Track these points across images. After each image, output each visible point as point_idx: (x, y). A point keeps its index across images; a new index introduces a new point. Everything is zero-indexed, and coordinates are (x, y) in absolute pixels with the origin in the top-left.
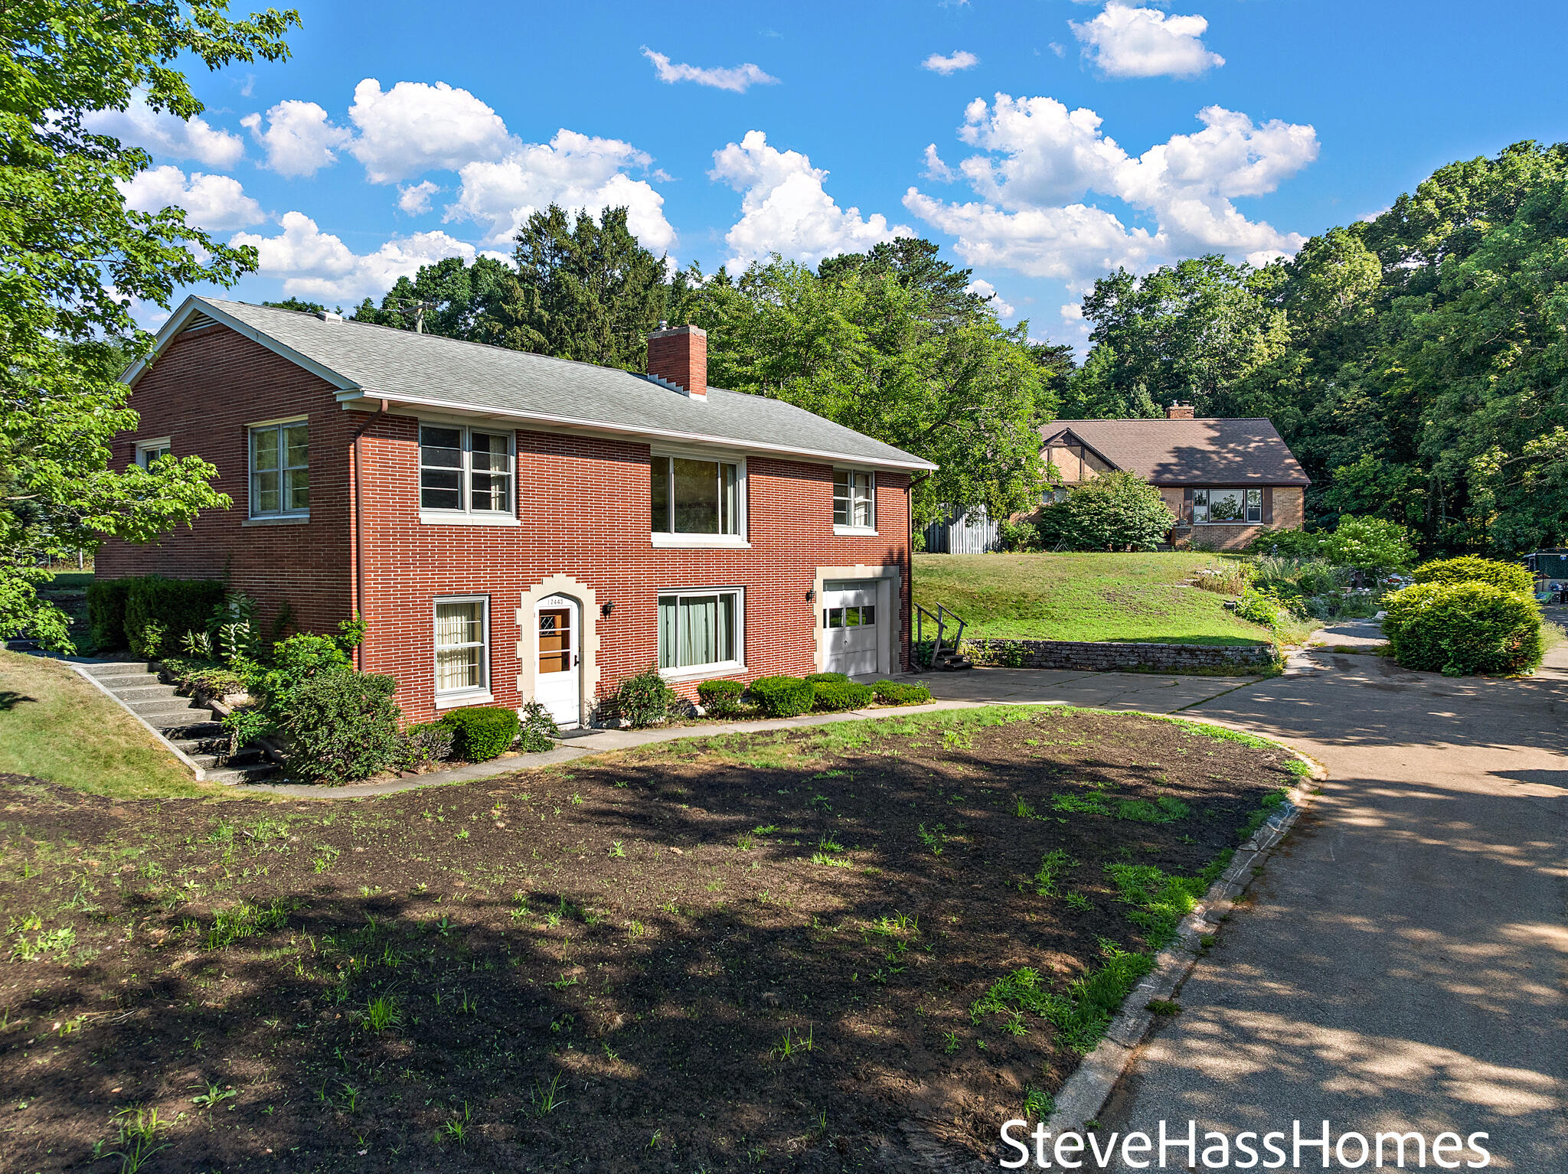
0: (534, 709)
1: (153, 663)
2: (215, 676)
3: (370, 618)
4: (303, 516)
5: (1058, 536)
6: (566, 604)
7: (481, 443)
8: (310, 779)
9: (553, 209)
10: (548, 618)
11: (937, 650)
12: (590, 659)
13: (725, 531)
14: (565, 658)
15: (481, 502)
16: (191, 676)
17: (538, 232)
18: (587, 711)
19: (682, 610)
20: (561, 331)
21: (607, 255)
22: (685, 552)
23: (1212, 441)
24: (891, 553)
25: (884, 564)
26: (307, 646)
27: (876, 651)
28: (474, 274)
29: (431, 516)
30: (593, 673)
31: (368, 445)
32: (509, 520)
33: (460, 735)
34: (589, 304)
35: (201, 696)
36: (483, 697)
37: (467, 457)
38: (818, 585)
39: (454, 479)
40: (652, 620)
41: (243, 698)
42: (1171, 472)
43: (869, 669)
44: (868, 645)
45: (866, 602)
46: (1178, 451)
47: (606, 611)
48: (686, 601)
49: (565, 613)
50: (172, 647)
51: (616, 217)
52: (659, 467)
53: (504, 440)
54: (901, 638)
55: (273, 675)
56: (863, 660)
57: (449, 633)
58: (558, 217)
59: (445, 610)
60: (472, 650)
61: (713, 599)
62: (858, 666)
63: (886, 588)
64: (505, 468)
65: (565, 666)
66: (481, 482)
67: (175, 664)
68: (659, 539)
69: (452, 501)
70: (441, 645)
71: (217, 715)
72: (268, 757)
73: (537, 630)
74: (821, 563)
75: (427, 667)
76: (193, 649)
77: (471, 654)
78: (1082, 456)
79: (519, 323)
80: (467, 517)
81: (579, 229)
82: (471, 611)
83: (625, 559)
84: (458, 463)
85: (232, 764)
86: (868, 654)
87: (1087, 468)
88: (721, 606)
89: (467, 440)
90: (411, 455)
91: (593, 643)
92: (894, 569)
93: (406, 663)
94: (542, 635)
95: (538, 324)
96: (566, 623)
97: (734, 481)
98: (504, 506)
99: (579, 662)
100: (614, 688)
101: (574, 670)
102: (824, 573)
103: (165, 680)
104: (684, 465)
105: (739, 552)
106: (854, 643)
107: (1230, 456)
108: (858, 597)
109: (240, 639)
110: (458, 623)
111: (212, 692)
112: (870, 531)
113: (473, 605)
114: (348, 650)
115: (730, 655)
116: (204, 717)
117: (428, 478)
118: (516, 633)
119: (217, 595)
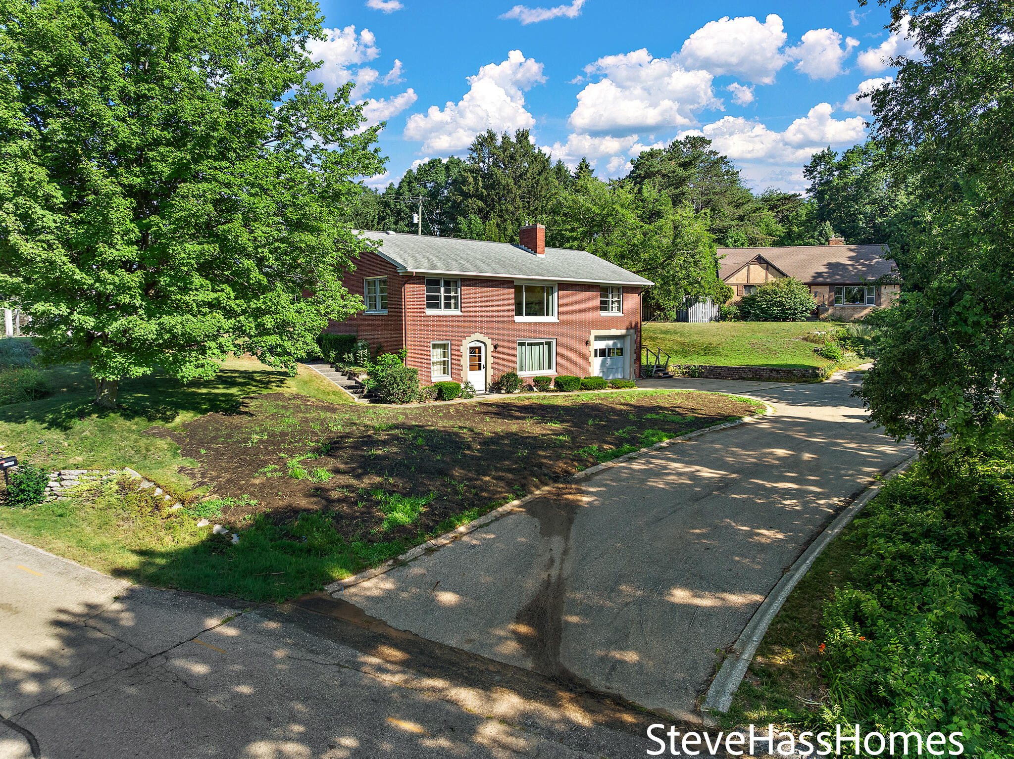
0: (467, 383)
1: (332, 365)
2: (356, 369)
3: (409, 348)
4: (385, 312)
5: (749, 313)
6: (480, 344)
7: (447, 284)
8: (391, 402)
9: (489, 132)
10: (473, 350)
11: (655, 369)
12: (489, 366)
13: (548, 315)
14: (480, 365)
15: (448, 306)
16: (347, 369)
17: (481, 145)
18: (488, 386)
19: (528, 348)
20: (493, 200)
21: (518, 157)
22: (529, 324)
23: (851, 258)
24: (631, 324)
25: (627, 329)
26: (388, 357)
27: (624, 368)
28: (447, 168)
29: (430, 312)
30: (490, 372)
31: (409, 287)
32: (458, 312)
33: (440, 390)
34: (508, 185)
35: (351, 376)
36: (448, 379)
37: (443, 289)
38: (592, 338)
39: (438, 298)
40: (515, 352)
41: (365, 377)
42: (822, 277)
43: (620, 376)
44: (619, 365)
45: (619, 346)
46: (830, 265)
47: (495, 347)
48: (530, 344)
49: (480, 348)
50: (340, 359)
51: (523, 135)
52: (518, 290)
53: (456, 282)
54: (635, 363)
55: (377, 367)
56: (617, 372)
57: (436, 355)
58: (492, 136)
59: (434, 346)
60: (444, 361)
61: (542, 344)
62: (614, 375)
63: (628, 339)
64: (456, 293)
65: (480, 369)
66: (448, 298)
67: (341, 365)
68: (518, 319)
69: (437, 306)
70: (433, 359)
71: (357, 382)
72: (376, 396)
73: (469, 354)
74: (593, 329)
75: (428, 367)
76: (347, 360)
77: (444, 363)
78: (767, 269)
79: (471, 196)
80: (442, 312)
81: (503, 143)
82: (444, 346)
83: (504, 326)
84: (439, 292)
85: (365, 397)
86: (620, 370)
87: (770, 276)
88: (546, 347)
89: (442, 283)
90: (422, 290)
91: (490, 360)
92: (633, 331)
93: (421, 365)
94: (471, 356)
95: (481, 197)
96: (480, 352)
97: (552, 294)
98: (456, 307)
99: (485, 367)
100: (498, 377)
101: (483, 370)
102: (595, 333)
103: (337, 371)
104: (529, 289)
105: (553, 324)
106: (612, 364)
107: (860, 267)
108: (614, 344)
109: (364, 356)
110: (439, 351)
111: (355, 375)
112: (620, 314)
113: (444, 345)
114: (402, 360)
115: (550, 368)
116: (353, 383)
117: (429, 297)
118: (460, 355)
119: (353, 341)
